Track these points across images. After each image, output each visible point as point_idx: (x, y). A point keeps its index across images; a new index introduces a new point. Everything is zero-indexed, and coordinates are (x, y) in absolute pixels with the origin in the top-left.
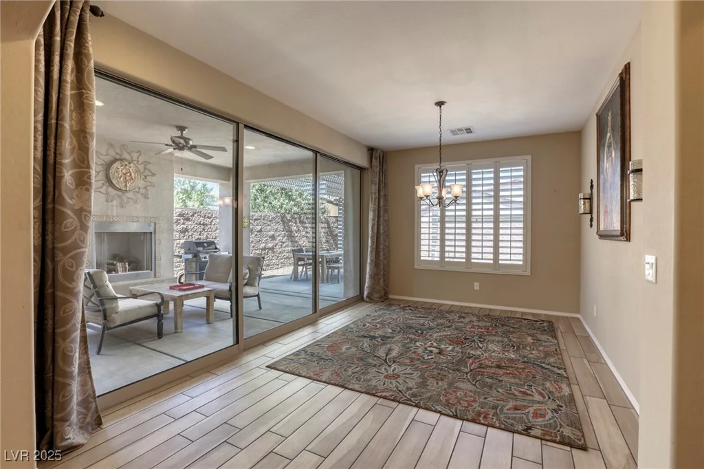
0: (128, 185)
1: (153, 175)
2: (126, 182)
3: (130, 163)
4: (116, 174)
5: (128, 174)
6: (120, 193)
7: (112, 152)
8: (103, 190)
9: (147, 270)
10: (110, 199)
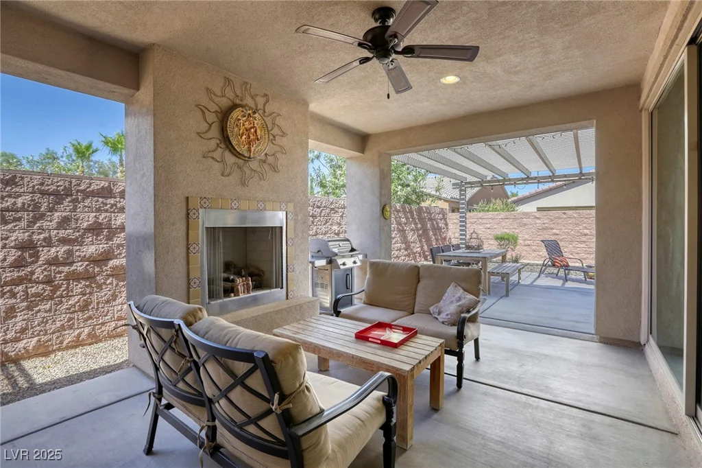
0: (252, 149)
1: (284, 134)
2: (249, 143)
3: (254, 113)
4: (236, 129)
5: (252, 130)
6: (240, 162)
7: (229, 93)
8: (217, 154)
9: (276, 288)
10: (227, 171)
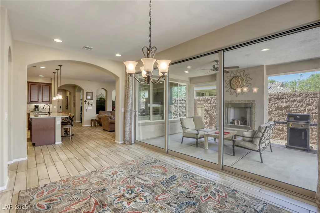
0: (238, 87)
1: (251, 79)
4: (233, 83)
5: (238, 82)
6: (235, 91)
9: (248, 125)
10: (232, 94)
